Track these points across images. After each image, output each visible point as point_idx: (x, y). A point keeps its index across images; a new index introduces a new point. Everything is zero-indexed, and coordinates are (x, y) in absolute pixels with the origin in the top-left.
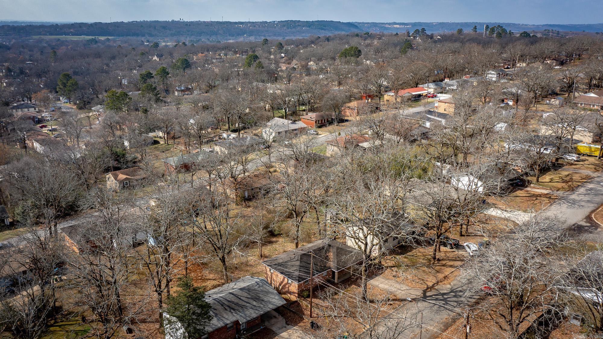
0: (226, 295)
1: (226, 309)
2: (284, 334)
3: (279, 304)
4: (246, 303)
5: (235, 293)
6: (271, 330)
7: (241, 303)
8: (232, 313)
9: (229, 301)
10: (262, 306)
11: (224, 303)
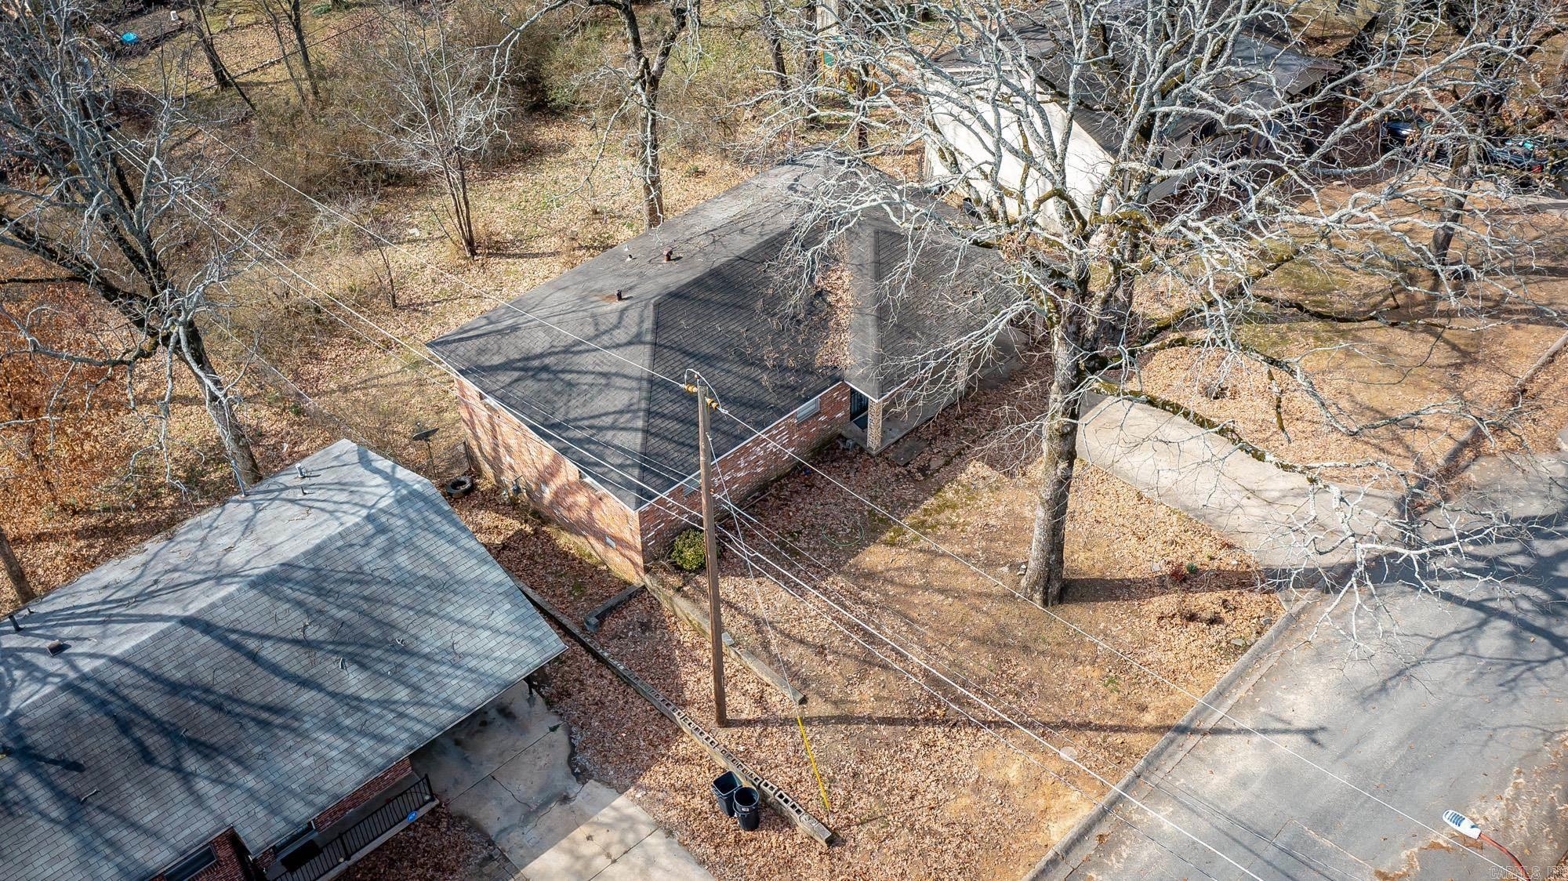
0: (158, 639)
1: (147, 757)
2: (552, 861)
3: (518, 662)
4: (291, 689)
5: (222, 617)
6: (474, 826)
7: (261, 688)
8: (186, 778)
9: (175, 688)
10: (402, 694)
11: (136, 708)
